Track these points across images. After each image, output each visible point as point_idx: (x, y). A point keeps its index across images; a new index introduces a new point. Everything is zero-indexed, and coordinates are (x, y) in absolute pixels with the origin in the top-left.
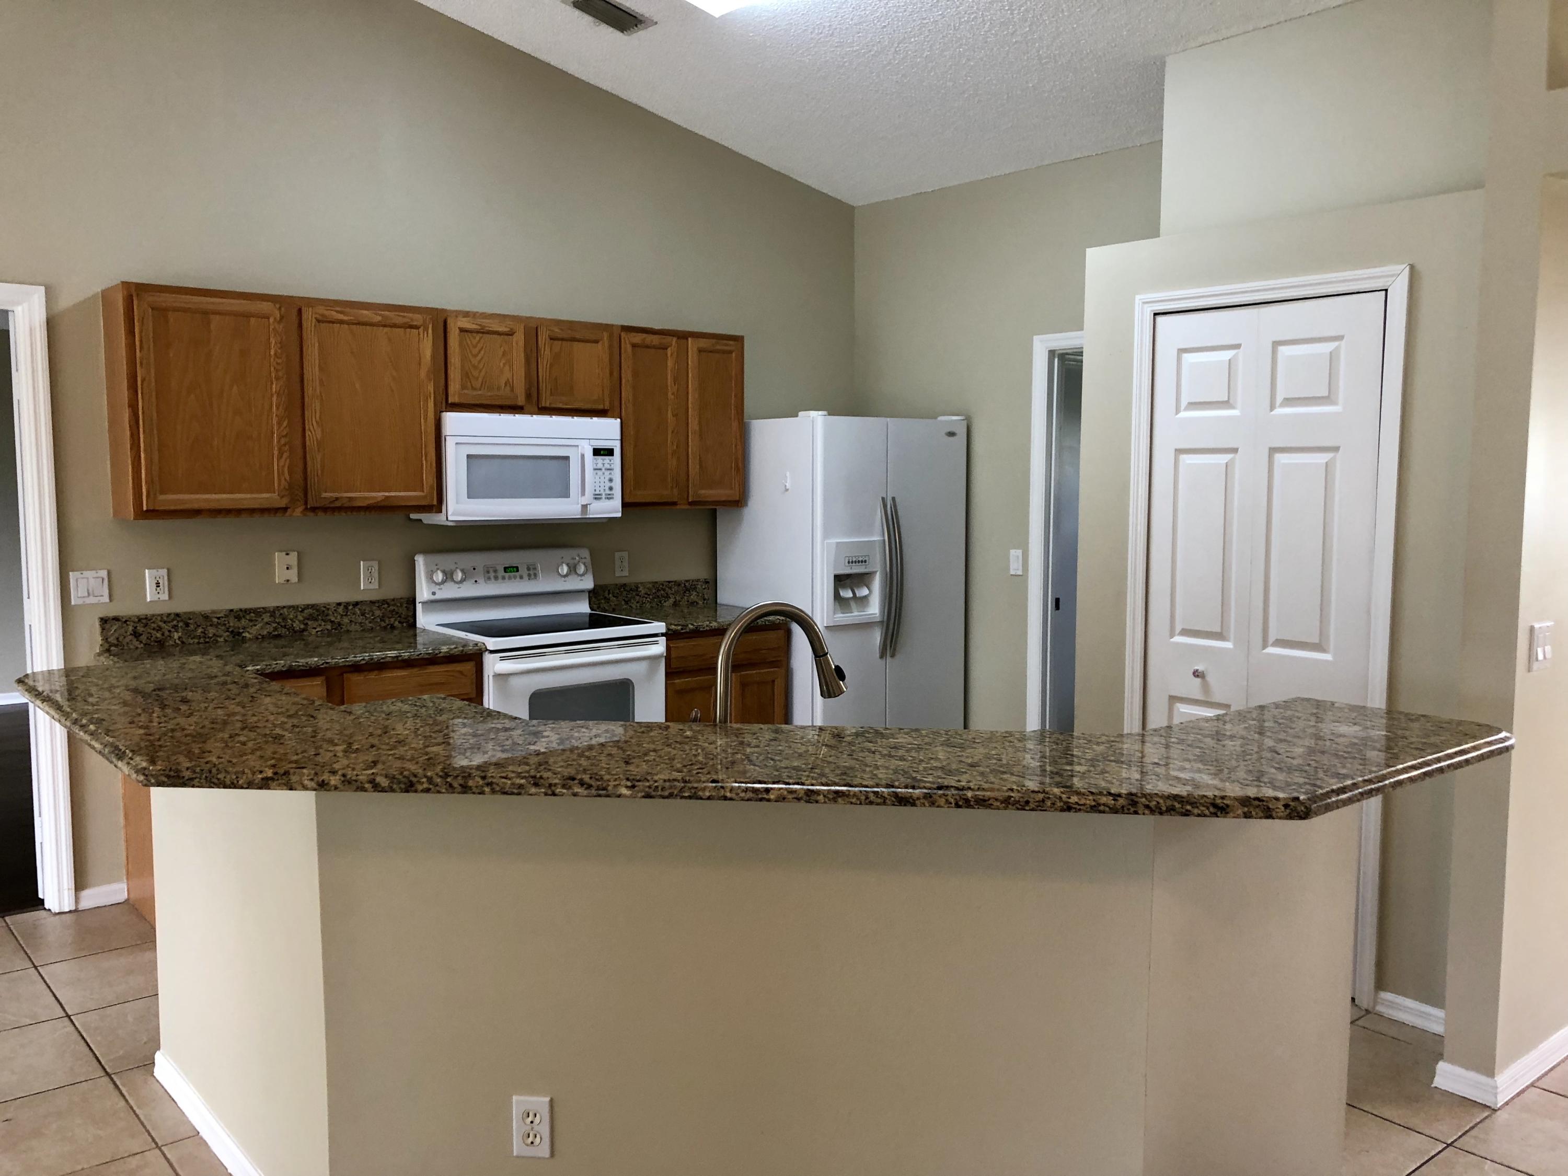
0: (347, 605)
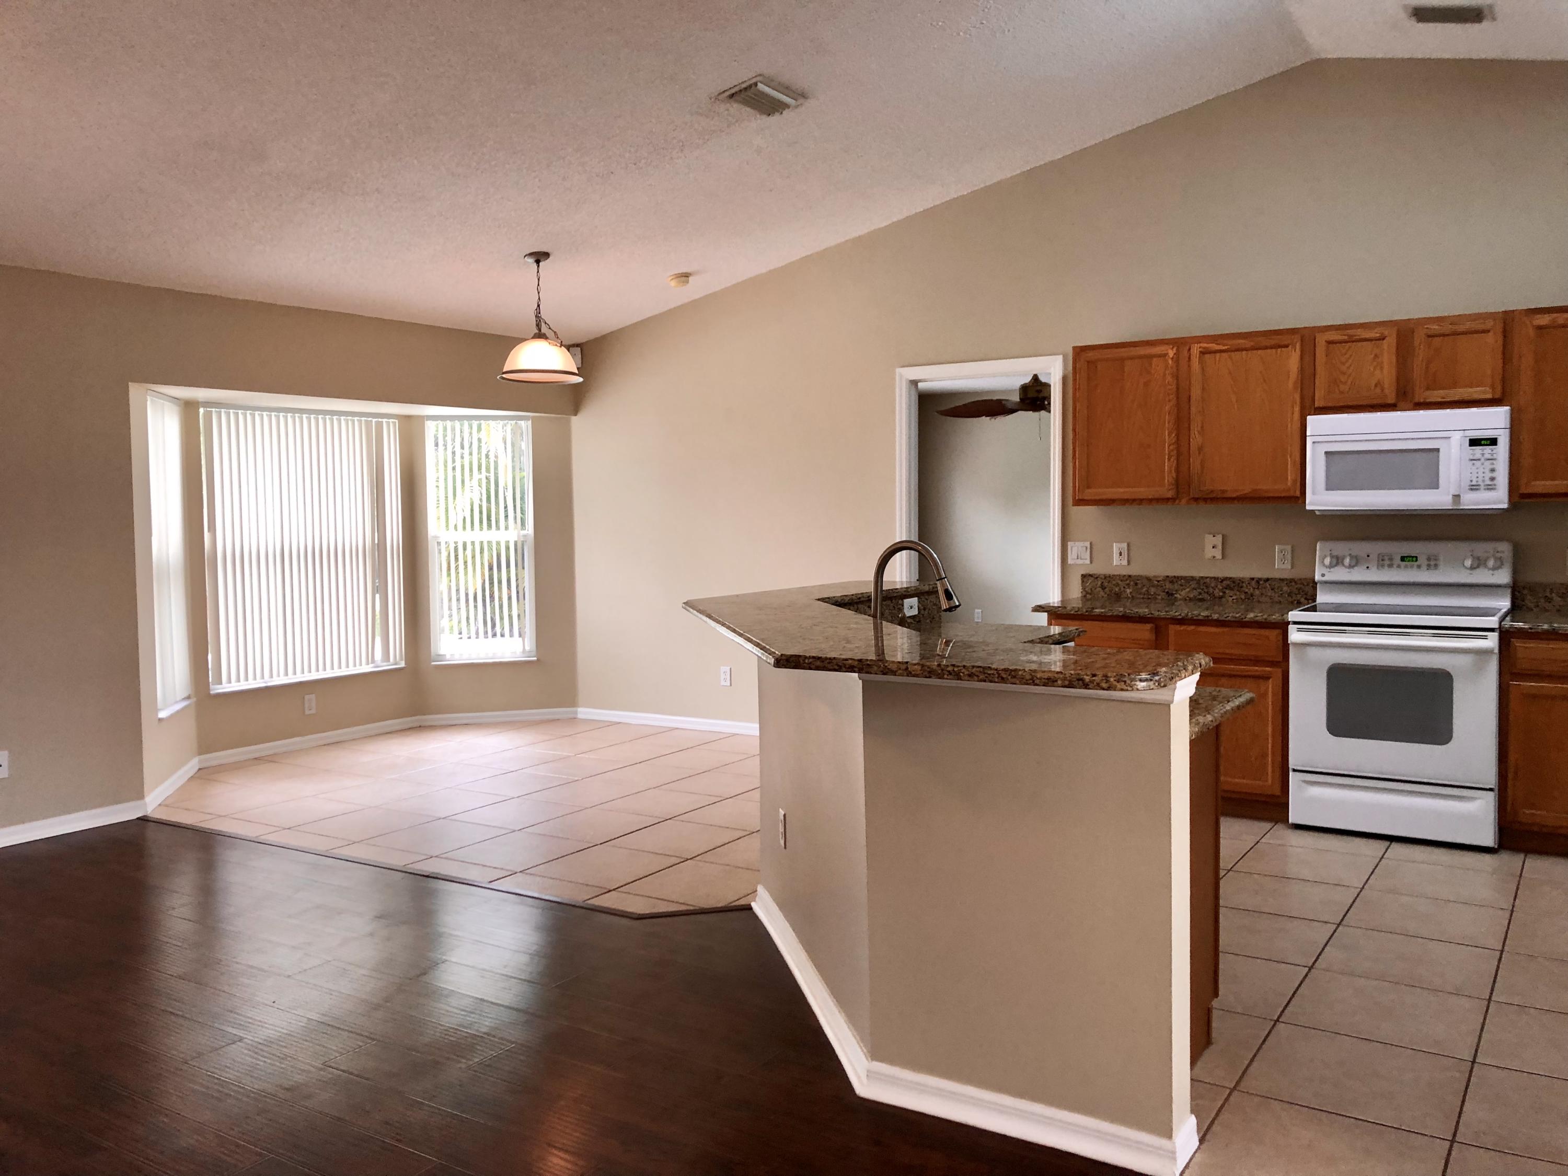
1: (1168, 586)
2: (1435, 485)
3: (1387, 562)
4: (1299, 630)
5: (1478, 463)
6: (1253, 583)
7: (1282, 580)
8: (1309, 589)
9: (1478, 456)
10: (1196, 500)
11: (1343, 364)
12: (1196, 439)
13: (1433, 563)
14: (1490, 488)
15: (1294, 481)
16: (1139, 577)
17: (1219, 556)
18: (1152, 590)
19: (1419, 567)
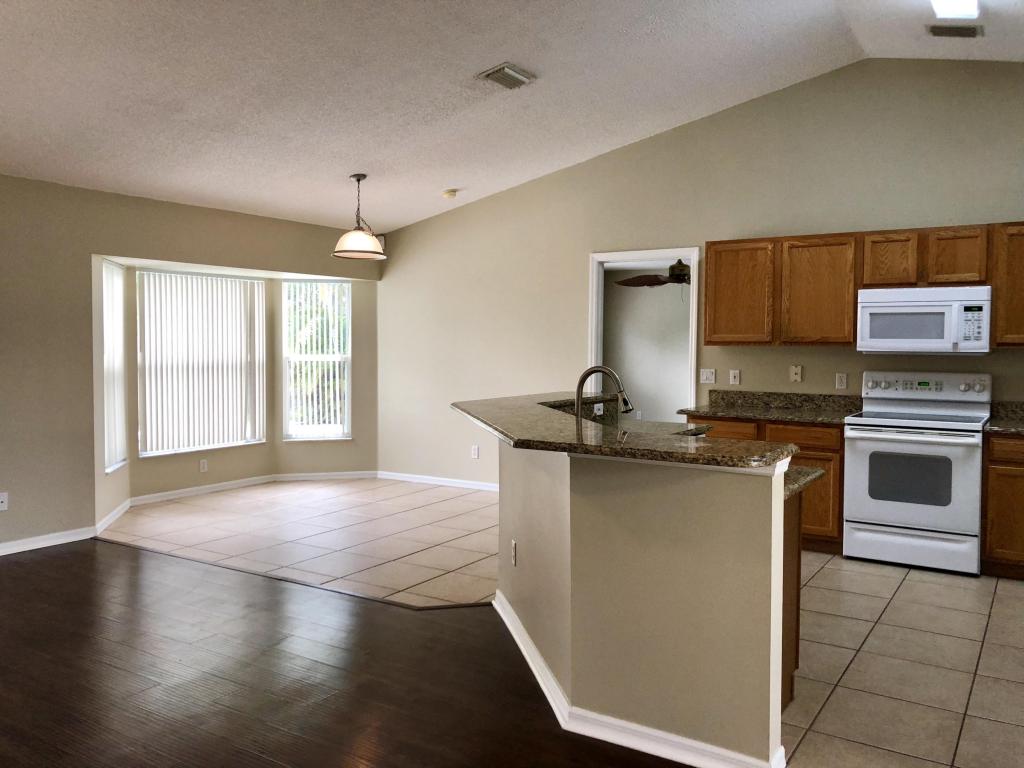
0: (825, 396)
1: (766, 399)
2: (941, 336)
3: (909, 386)
4: (852, 429)
5: (969, 323)
6: (822, 398)
7: (840, 396)
8: (857, 402)
9: (970, 318)
10: (785, 343)
11: (882, 256)
12: (785, 304)
13: (939, 387)
14: (978, 339)
15: (849, 332)
16: (746, 393)
17: (799, 379)
18: (756, 401)
19: (930, 389)
